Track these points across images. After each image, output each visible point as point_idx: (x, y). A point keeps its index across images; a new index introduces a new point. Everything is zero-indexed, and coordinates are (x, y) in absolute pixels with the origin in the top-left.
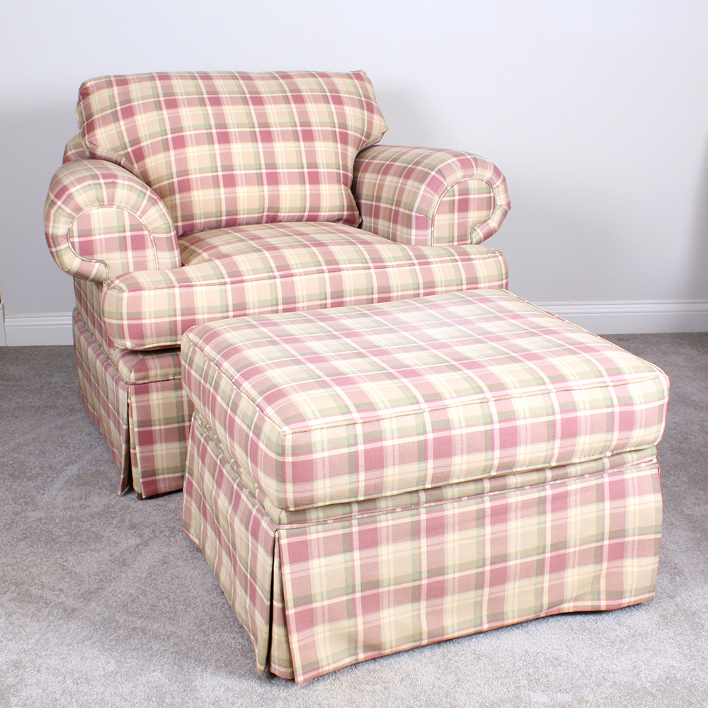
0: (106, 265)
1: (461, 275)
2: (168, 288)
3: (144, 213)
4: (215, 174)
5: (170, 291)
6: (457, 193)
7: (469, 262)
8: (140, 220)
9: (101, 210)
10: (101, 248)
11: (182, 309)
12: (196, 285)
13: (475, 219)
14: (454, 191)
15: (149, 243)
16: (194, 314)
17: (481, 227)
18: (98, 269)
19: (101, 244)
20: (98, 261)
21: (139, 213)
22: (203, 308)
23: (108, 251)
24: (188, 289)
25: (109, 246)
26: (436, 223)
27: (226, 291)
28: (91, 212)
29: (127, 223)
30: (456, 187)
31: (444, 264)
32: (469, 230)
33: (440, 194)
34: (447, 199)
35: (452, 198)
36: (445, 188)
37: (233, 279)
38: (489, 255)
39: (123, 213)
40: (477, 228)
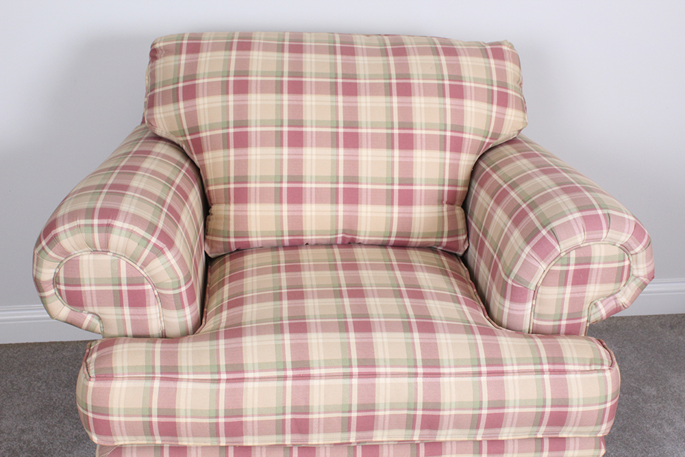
0: (100, 319)
1: (545, 393)
2: (146, 378)
3: (145, 265)
4: (278, 185)
5: (148, 384)
6: (573, 261)
7: (561, 376)
8: (141, 271)
9: (92, 257)
10: (92, 300)
11: (159, 409)
12: (182, 380)
13: (596, 294)
14: (569, 258)
15: (151, 298)
16: (174, 416)
17: (605, 302)
18: (90, 321)
19: (92, 297)
20: (89, 313)
21: (139, 264)
22: (186, 410)
23: (100, 304)
24: (171, 384)
25: (101, 299)
26: (539, 296)
27: (218, 390)
28: (80, 258)
29: (124, 275)
30: (573, 255)
31: (524, 377)
32: (586, 306)
33: (549, 261)
34: (558, 268)
35: (565, 268)
36: (556, 254)
37: (232, 376)
38: (593, 367)
39: (119, 263)
40: (599, 303)
